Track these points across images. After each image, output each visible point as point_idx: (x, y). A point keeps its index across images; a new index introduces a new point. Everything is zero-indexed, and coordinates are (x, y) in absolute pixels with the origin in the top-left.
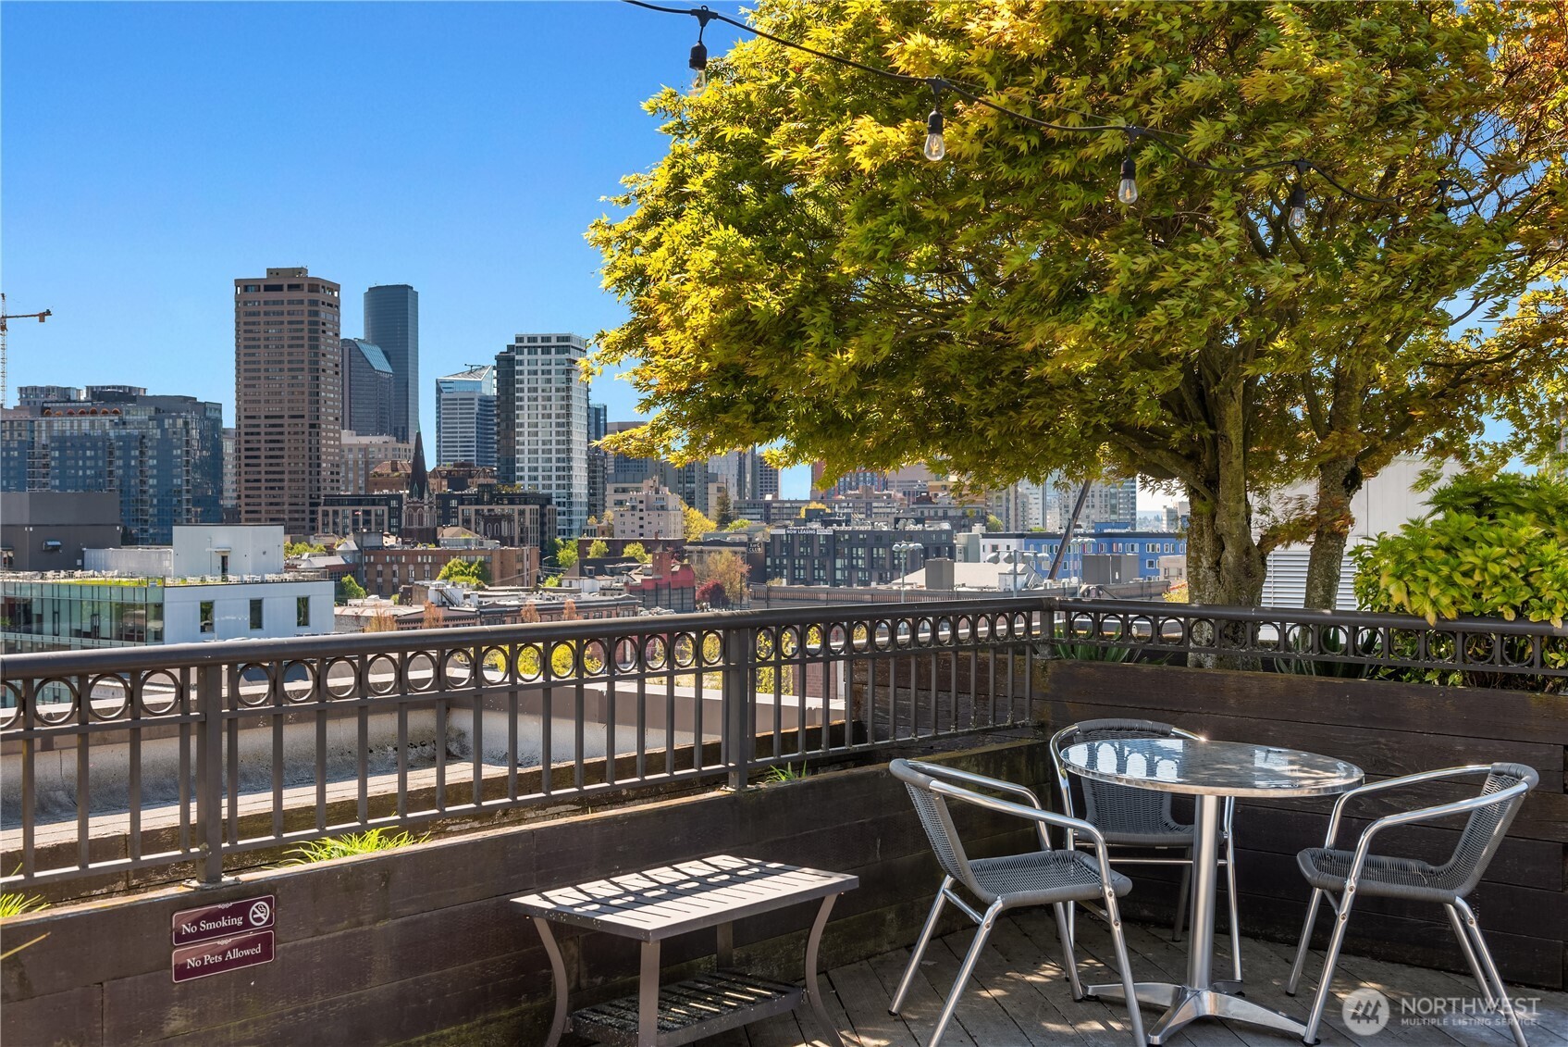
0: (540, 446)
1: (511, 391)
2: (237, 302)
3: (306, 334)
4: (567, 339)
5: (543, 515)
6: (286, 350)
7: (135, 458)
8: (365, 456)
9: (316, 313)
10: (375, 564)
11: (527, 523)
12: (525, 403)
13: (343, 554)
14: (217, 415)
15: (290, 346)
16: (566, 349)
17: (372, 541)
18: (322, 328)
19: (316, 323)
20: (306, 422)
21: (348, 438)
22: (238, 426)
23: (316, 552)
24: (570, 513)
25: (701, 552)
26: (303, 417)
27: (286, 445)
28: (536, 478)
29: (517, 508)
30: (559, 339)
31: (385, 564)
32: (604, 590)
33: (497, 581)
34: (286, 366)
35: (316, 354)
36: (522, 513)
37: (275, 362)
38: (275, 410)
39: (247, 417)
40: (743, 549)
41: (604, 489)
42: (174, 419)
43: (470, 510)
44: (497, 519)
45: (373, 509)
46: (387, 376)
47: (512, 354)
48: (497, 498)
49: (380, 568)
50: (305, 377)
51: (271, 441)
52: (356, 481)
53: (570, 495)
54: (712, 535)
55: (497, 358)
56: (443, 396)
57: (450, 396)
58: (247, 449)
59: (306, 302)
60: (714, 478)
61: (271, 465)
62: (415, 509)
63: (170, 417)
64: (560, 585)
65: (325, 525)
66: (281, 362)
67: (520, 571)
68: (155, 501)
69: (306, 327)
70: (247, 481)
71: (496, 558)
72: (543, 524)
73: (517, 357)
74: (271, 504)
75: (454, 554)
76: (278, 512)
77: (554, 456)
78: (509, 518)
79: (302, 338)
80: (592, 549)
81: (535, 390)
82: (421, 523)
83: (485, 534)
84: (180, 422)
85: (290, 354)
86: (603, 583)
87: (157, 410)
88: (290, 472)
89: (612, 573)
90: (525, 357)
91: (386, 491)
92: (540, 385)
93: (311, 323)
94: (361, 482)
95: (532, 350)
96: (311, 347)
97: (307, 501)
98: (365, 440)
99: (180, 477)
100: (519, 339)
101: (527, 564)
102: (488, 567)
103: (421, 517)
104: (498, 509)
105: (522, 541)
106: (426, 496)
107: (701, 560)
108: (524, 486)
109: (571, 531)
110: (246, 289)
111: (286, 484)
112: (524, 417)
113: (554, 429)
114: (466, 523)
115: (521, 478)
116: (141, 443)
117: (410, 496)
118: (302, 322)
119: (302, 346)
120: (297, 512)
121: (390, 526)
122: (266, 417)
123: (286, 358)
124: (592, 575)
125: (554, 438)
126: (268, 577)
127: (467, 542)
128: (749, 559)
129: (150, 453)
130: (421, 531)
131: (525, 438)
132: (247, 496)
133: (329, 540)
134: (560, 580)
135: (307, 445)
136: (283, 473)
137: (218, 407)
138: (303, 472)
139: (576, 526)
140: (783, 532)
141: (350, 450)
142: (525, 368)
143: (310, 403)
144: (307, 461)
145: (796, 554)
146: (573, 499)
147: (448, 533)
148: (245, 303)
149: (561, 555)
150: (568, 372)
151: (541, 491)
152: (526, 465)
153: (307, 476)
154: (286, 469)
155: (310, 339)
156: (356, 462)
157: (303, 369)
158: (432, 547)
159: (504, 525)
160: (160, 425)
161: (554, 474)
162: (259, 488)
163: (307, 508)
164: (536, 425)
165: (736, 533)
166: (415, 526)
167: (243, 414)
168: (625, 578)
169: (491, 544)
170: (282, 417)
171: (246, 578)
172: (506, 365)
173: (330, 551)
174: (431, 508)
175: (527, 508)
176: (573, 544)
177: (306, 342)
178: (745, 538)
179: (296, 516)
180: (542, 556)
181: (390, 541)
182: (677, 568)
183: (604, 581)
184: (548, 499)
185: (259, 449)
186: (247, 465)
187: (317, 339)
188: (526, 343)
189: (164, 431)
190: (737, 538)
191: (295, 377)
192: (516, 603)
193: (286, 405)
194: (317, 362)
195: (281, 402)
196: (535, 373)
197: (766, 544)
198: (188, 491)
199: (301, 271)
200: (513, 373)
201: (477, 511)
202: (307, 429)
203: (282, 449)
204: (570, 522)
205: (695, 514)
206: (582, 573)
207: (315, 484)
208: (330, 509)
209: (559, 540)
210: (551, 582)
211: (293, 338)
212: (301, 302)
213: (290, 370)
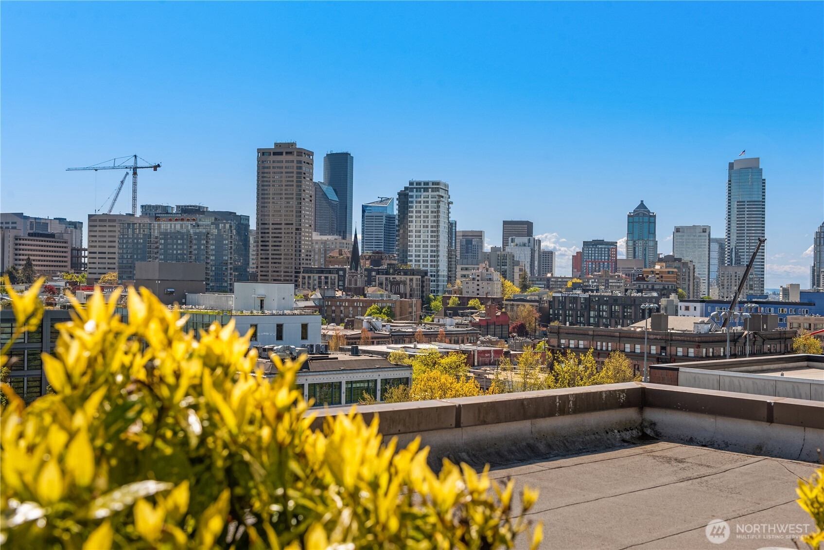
0: (422, 243)
1: (406, 212)
2: (258, 161)
3: (295, 179)
4: (438, 184)
5: (423, 282)
6: (284, 188)
7: (204, 245)
8: (325, 246)
9: (300, 168)
10: (331, 306)
11: (414, 286)
12: (414, 219)
13: (314, 300)
14: (247, 222)
15: (286, 186)
16: (437, 190)
17: (329, 293)
18: (303, 175)
19: (300, 173)
20: (294, 227)
21: (316, 236)
22: (258, 229)
23: (298, 298)
24: (438, 281)
25: (513, 305)
26: (292, 224)
27: (283, 239)
28: (419, 261)
29: (408, 277)
30: (433, 184)
31: (336, 306)
32: (458, 325)
33: (398, 318)
34: (284, 196)
35: (300, 190)
36: (411, 280)
37: (278, 194)
38: (278, 220)
39: (262, 224)
40: (537, 304)
41: (456, 268)
42: (225, 224)
43: (383, 277)
44: (398, 283)
45: (329, 275)
46: (335, 203)
47: (407, 192)
48: (398, 272)
49: (334, 308)
50: (293, 203)
51: (275, 237)
52: (319, 260)
53: (438, 271)
54: (517, 295)
55: (399, 194)
56: (366, 214)
57: (370, 214)
58: (262, 241)
59: (295, 162)
60: (517, 263)
61: (275, 250)
62: (353, 276)
63: (222, 223)
64: (433, 321)
65: (304, 284)
66: (281, 194)
67: (411, 313)
68: (213, 269)
69: (295, 175)
70: (261, 259)
71: (398, 304)
72: (423, 287)
73: (410, 194)
74: (274, 271)
75: (374, 302)
76: (278, 276)
77: (429, 249)
78: (404, 283)
79: (293, 181)
80: (451, 301)
81: (420, 212)
82: (356, 284)
83: (391, 291)
84: (228, 226)
85: (286, 190)
86: (457, 321)
87: (216, 219)
88: (285, 255)
89: (463, 315)
90: (414, 193)
91: (336, 266)
92: (422, 209)
93: (298, 173)
94: (322, 261)
95: (418, 190)
96: (297, 186)
97: (294, 270)
98: (325, 238)
99: (227, 256)
100: (411, 183)
101: (414, 309)
102: (393, 310)
103: (356, 281)
104: (398, 278)
105: (411, 296)
106: (359, 269)
107: (512, 310)
108: (413, 265)
109: (438, 291)
110: (263, 154)
111: (282, 261)
112: (413, 227)
113: (430, 234)
114: (381, 284)
115: (411, 261)
116: (207, 236)
117: (350, 269)
118: (293, 172)
119: (293, 185)
120: (288, 276)
121: (339, 286)
122: (273, 224)
123: (284, 192)
124: (451, 316)
125: (430, 239)
126: (286, 312)
127: (382, 295)
128: (540, 310)
129: (211, 242)
130: (355, 289)
131: (413, 239)
132: (262, 267)
133: (306, 292)
134: (433, 318)
135: (294, 240)
136: (281, 254)
137: (247, 218)
138: (292, 254)
139: (440, 288)
140: (560, 295)
141: (317, 243)
142: (414, 199)
143: (296, 216)
144: (294, 249)
145: (567, 307)
146: (440, 273)
147: (370, 290)
148: (263, 162)
149: (433, 304)
150: (438, 202)
151: (422, 268)
152: (414, 253)
153: (294, 257)
154: (283, 252)
155: (297, 182)
156: (319, 250)
157: (293, 198)
158: (362, 298)
159: (402, 286)
160: (217, 227)
161: (429, 259)
162: (268, 263)
163: (294, 274)
164: (420, 232)
165: (531, 295)
166: (353, 286)
167: (260, 222)
168: (470, 318)
169: (395, 297)
170: (281, 224)
171: (274, 312)
172: (404, 198)
173: (306, 298)
174: (361, 276)
175: (415, 277)
176: (440, 298)
177: (295, 184)
178: (537, 298)
179: (287, 278)
180: (423, 304)
181: (339, 294)
182: (499, 314)
183: (458, 320)
184: (426, 273)
185: (268, 241)
186: (262, 250)
187: (301, 182)
188: (415, 186)
189: (219, 230)
190: (533, 298)
191: (288, 203)
192: (411, 330)
193: (283, 218)
194: (300, 195)
195: (281, 216)
196: (420, 202)
197: (550, 302)
198: (231, 263)
199: (293, 144)
200: (407, 202)
201: (386, 278)
202: (294, 231)
203: (280, 242)
204: (438, 286)
205: (508, 283)
206: (446, 315)
207: (298, 261)
208: (306, 275)
209: (431, 296)
210: (428, 320)
211: (288, 181)
212: (293, 161)
213: (286, 198)
